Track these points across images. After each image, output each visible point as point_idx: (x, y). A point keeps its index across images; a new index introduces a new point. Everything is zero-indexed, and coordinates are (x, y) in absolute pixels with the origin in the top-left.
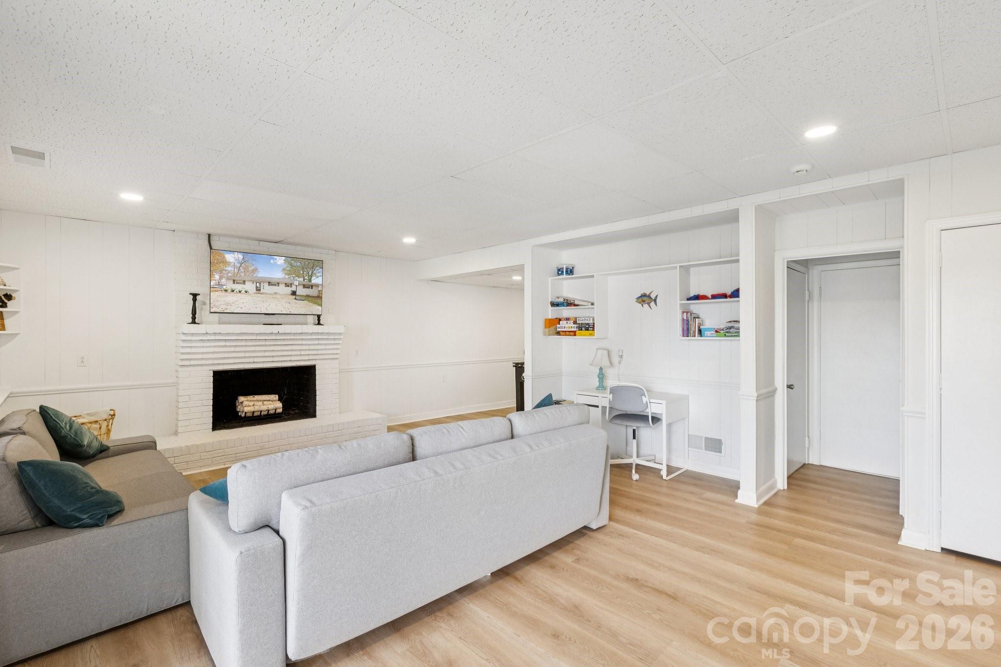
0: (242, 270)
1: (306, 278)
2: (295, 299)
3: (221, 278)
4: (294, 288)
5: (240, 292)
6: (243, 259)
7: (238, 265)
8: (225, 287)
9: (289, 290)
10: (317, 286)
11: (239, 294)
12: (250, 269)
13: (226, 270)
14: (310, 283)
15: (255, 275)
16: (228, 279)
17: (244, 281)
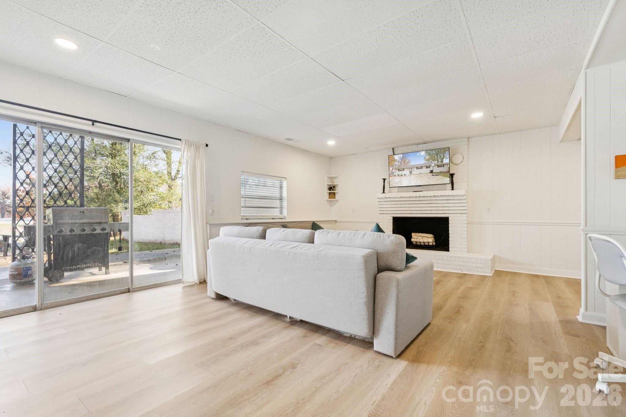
0: (402, 163)
1: (439, 160)
2: (433, 175)
3: (393, 169)
4: (431, 169)
5: (402, 175)
6: (403, 156)
7: (400, 160)
8: (394, 174)
9: (428, 170)
10: (447, 164)
11: (401, 177)
12: (406, 161)
13: (395, 165)
14: (442, 164)
15: (409, 165)
16: (396, 169)
17: (404, 169)
